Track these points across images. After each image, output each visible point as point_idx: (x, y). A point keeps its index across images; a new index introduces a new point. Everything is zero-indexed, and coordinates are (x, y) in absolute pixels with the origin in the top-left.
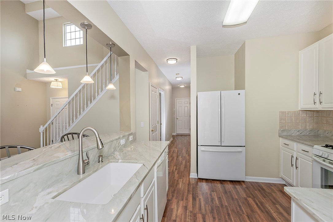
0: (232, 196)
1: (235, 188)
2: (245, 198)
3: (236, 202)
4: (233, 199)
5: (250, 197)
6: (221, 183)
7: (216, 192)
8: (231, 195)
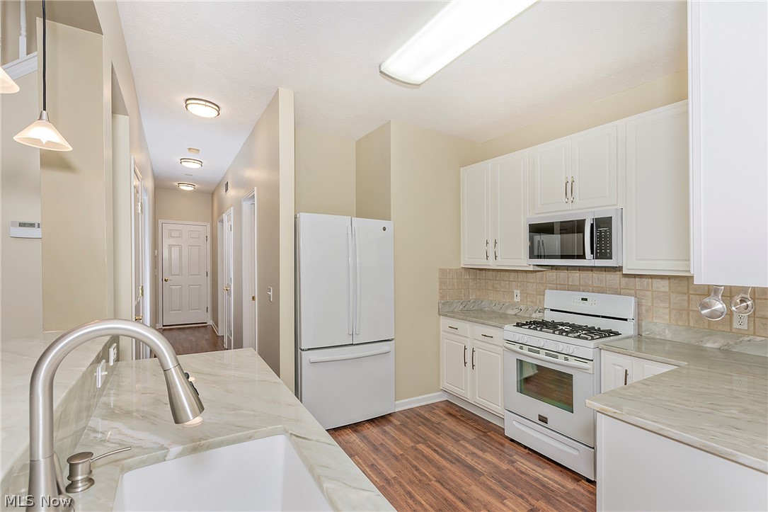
0: (391, 452)
1: (385, 432)
2: (412, 447)
3: (404, 461)
4: (396, 458)
5: (419, 442)
6: (356, 431)
7: (357, 454)
8: (389, 451)
